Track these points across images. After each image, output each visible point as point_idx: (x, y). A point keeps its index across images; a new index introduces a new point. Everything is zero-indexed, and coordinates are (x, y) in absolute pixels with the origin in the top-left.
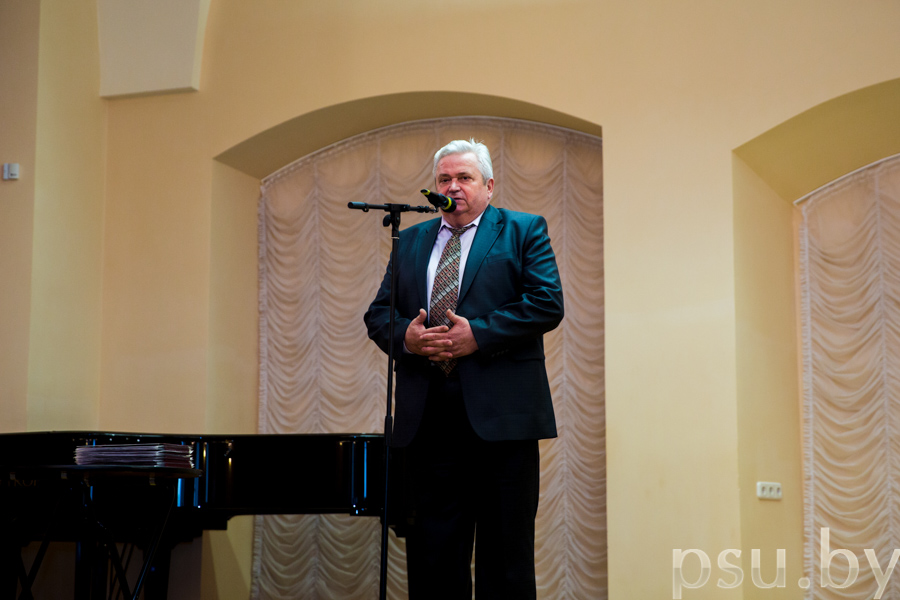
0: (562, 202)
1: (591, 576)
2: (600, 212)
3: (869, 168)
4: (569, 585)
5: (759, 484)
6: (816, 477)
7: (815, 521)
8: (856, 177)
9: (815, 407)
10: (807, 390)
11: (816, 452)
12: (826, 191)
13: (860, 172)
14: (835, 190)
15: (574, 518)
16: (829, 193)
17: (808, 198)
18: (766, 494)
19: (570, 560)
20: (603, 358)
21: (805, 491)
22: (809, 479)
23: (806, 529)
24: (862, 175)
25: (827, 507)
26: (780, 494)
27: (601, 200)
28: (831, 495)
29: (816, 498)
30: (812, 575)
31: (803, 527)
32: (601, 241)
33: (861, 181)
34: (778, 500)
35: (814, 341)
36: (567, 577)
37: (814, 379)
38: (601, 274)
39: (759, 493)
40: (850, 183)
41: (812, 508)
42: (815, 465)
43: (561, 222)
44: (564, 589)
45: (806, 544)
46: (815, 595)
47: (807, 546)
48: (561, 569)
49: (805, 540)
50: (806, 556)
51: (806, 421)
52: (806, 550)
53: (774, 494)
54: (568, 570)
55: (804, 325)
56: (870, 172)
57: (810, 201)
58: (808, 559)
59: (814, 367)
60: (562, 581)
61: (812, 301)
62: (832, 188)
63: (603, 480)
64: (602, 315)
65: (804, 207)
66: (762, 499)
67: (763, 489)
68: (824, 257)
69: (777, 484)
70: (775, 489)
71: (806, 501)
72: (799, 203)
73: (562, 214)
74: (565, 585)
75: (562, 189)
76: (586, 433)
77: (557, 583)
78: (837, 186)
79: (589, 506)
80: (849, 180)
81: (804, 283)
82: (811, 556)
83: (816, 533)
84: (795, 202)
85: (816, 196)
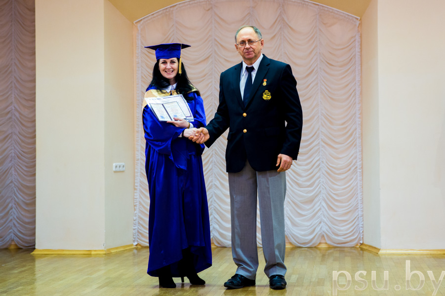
0: (12, 14)
1: (27, 209)
2: (34, 21)
3: (171, 7)
4: (14, 213)
5: (114, 164)
6: (142, 159)
7: (140, 180)
8: (164, 11)
10: (138, 117)
11: (142, 147)
12: (150, 17)
13: (167, 9)
14: (154, 17)
15: (18, 180)
16: (151, 18)
17: (141, 20)
18: (118, 169)
19: (15, 201)
20: (35, 97)
21: (136, 166)
22: (138, 160)
23: (136, 184)
24: (168, 10)
26: (124, 168)
27: (34, 15)
29: (141, 169)
30: (138, 206)
31: (135, 183)
32: (34, 37)
33: (167, 13)
34: (123, 171)
35: (143, 92)
36: (14, 209)
38: (34, 54)
39: (114, 169)
40: (162, 14)
41: (139, 174)
42: (141, 153)
43: (11, 25)
44: (12, 215)
45: (135, 191)
47: (136, 192)
48: (10, 205)
49: (135, 189)
50: (135, 197)
51: (138, 132)
52: (135, 194)
53: (121, 169)
54: (14, 206)
55: (138, 84)
56: (172, 9)
57: (142, 22)
58: (136, 199)
60: (10, 212)
61: (142, 73)
62: (153, 16)
63: (33, 160)
64: (34, 75)
65: (139, 25)
66: (115, 172)
67: (116, 167)
69: (123, 164)
70: (122, 166)
71: (136, 171)
72: (136, 23)
73: (12, 21)
74: (12, 213)
75: (12, 8)
76: (25, 137)
77: (8, 212)
78: (155, 15)
79: (25, 173)
80: (160, 13)
81: (138, 63)
82: (138, 197)
83: (140, 186)
84: (134, 22)
85: (145, 20)
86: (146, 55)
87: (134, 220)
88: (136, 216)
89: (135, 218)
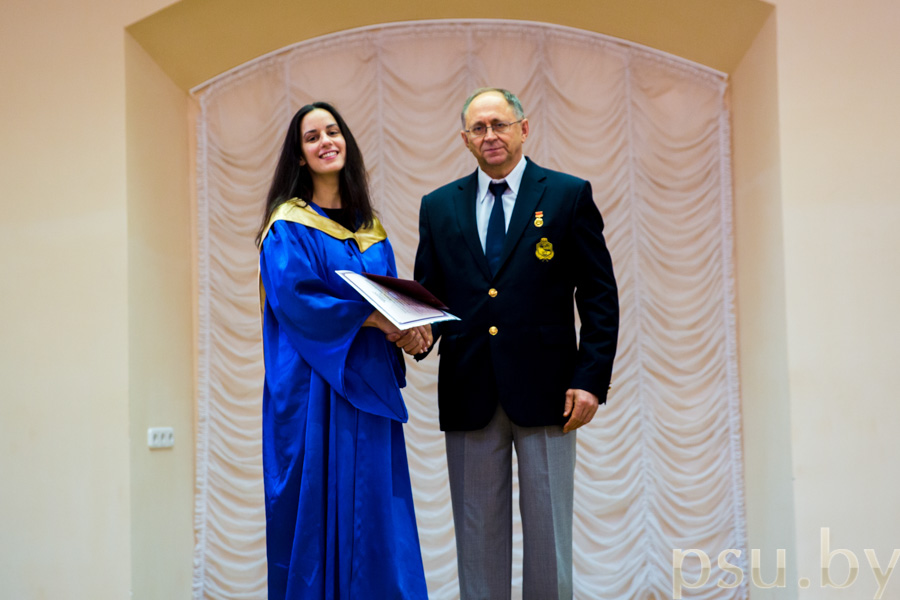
3: (278, 55)
5: (150, 431)
6: (212, 418)
7: (209, 469)
8: (263, 65)
9: (212, 335)
10: (203, 316)
11: (212, 389)
12: (228, 80)
13: (268, 59)
14: (240, 79)
16: (233, 82)
17: (208, 86)
18: (158, 443)
21: (199, 435)
22: (203, 420)
23: (199, 479)
24: (271, 62)
25: (223, 453)
26: (172, 440)
28: (229, 439)
29: (211, 442)
30: (203, 532)
31: (195, 476)
33: (270, 69)
34: (169, 448)
35: (212, 257)
37: (211, 303)
39: (150, 442)
40: (258, 71)
41: (206, 454)
42: (211, 404)
45: (198, 496)
46: (206, 555)
47: (199, 499)
49: (196, 491)
50: (197, 510)
51: (202, 352)
52: (198, 504)
53: (166, 442)
55: (200, 238)
56: (280, 59)
57: (209, 91)
58: (200, 514)
59: (212, 288)
61: (211, 211)
62: (235, 77)
65: (202, 98)
66: (153, 449)
67: (155, 437)
68: (224, 157)
69: (168, 429)
70: (167, 436)
71: (199, 446)
72: (196, 92)
78: (241, 74)
80: (254, 68)
81: (202, 188)
82: (204, 510)
83: (210, 483)
84: (192, 91)
85: (217, 85)
86: (221, 169)
87: (196, 567)
88: (198, 557)
89: (197, 562)
